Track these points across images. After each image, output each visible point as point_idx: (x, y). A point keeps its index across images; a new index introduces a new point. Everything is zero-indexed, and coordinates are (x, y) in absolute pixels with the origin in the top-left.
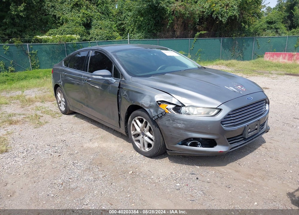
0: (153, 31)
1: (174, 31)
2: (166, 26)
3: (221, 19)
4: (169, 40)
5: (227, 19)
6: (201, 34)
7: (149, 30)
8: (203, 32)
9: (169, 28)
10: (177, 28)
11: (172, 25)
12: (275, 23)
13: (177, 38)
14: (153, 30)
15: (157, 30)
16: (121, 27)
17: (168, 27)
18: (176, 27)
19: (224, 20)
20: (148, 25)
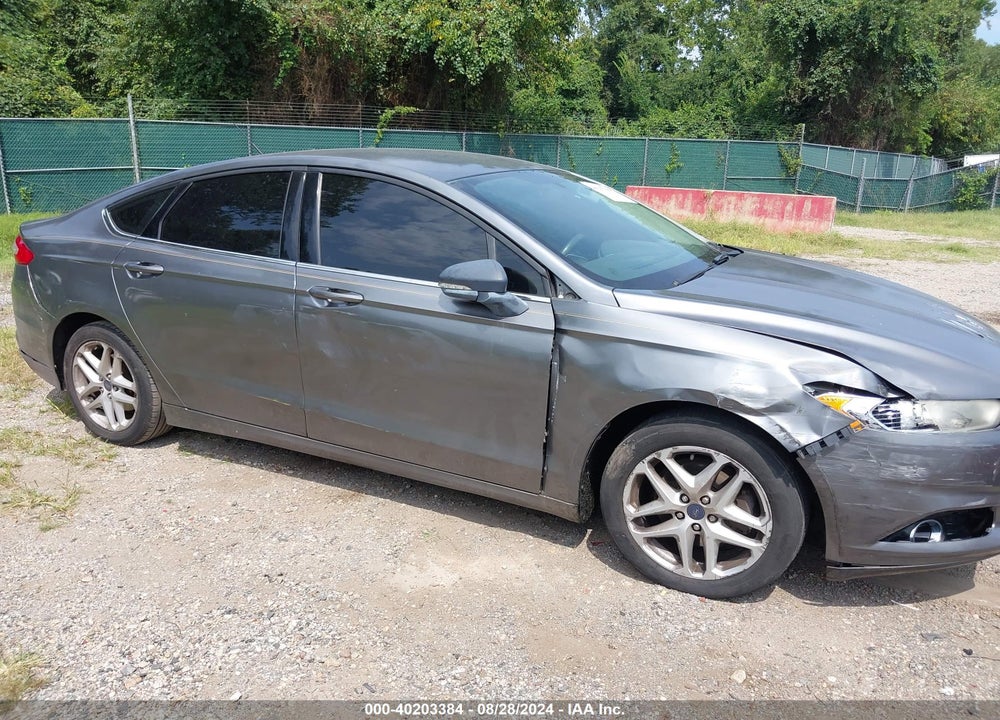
0: (221, 94)
1: (303, 99)
2: (272, 81)
3: (461, 70)
4: (282, 128)
5: (482, 71)
6: (397, 116)
7: (205, 87)
8: (404, 110)
9: (281, 87)
10: (310, 89)
11: (293, 77)
12: (581, 95)
13: (309, 123)
14: (221, 88)
15: (234, 91)
16: (84, 68)
17: (279, 82)
18: (306, 83)
19: (472, 75)
20: (202, 68)
